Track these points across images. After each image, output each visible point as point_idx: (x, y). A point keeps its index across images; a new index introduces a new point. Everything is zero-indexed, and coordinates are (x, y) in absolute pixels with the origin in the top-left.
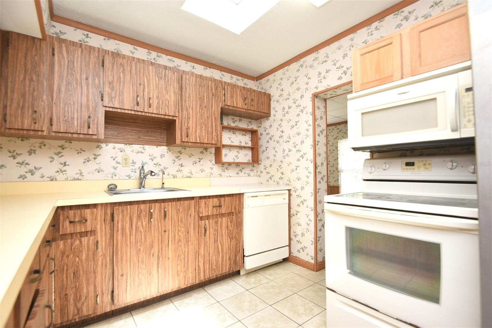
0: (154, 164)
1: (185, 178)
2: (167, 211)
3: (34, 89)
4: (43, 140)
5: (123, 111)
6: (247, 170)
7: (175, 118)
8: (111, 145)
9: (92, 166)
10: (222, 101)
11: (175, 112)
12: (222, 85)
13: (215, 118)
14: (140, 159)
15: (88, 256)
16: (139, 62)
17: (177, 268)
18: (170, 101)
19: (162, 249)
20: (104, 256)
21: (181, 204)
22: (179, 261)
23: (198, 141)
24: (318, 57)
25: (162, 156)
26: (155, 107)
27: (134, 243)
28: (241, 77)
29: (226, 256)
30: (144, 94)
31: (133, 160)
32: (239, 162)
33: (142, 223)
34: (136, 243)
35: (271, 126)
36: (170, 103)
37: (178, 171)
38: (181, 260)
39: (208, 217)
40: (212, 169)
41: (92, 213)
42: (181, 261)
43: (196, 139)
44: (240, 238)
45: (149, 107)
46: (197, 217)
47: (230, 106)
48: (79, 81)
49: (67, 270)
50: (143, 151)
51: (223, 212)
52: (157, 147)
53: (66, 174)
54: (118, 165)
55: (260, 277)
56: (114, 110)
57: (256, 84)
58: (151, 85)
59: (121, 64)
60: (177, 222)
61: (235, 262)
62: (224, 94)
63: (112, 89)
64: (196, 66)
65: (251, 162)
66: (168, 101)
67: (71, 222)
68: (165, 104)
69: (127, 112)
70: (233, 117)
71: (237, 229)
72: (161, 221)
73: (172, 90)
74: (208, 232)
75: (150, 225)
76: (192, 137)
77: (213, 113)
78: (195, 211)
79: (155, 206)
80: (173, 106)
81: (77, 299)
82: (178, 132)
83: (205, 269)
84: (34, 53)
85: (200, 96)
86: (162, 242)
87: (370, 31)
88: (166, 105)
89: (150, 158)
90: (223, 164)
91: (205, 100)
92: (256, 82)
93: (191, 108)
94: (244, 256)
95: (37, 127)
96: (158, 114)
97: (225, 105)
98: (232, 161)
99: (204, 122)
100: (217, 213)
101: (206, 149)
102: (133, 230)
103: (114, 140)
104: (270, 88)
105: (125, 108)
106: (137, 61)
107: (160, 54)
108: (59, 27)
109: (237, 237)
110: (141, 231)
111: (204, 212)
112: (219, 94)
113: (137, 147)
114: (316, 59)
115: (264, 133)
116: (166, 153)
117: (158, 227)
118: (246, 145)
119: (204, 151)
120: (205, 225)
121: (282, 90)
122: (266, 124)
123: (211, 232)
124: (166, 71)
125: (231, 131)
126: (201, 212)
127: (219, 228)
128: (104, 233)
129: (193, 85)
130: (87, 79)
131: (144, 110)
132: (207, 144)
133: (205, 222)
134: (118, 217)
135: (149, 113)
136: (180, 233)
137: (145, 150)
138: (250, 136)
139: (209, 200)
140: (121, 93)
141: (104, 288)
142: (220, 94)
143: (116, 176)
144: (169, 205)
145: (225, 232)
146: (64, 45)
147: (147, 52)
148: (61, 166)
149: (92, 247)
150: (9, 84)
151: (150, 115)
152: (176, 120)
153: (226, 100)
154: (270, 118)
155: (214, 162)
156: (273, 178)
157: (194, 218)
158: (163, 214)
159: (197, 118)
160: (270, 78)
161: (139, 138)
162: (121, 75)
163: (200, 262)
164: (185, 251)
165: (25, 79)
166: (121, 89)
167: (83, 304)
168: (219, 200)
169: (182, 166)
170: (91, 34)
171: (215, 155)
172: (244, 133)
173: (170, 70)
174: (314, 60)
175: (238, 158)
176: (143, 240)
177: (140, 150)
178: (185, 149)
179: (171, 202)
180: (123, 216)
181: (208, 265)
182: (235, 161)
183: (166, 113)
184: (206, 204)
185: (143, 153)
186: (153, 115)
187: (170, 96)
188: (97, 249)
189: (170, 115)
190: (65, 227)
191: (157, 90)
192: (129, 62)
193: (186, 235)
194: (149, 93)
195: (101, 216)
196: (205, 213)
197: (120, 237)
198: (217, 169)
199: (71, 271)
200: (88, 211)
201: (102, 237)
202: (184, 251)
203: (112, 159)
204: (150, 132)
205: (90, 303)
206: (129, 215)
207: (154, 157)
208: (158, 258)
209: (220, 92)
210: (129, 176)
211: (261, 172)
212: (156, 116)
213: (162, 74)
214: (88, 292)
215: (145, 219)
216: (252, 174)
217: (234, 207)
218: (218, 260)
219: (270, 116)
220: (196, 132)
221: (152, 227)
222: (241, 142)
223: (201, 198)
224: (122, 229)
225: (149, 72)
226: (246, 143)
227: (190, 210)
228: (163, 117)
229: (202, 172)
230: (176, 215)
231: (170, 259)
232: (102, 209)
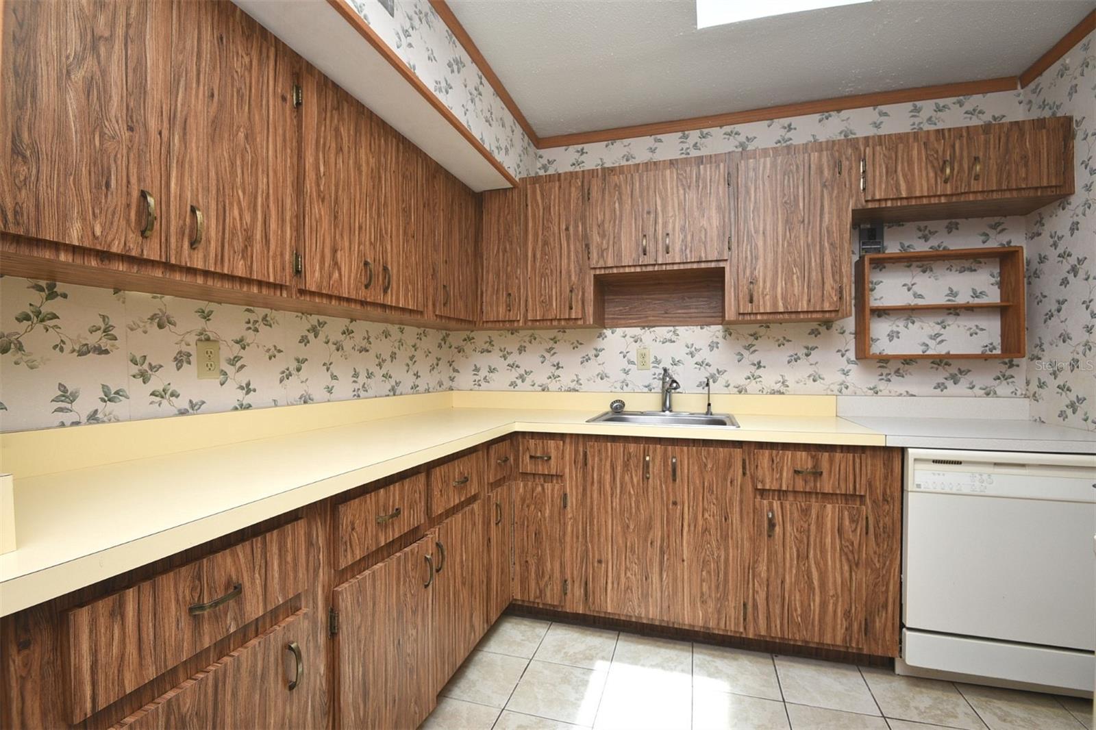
0: (696, 364)
1: (767, 393)
2: (679, 463)
3: (507, 262)
4: (532, 331)
5: (622, 270)
6: (983, 379)
7: (722, 265)
8: (619, 331)
9: (593, 367)
10: (858, 192)
11: (721, 253)
12: (856, 149)
13: (832, 244)
14: (666, 354)
15: (552, 512)
16: (647, 171)
17: (701, 585)
18: (708, 231)
19: (668, 536)
20: (575, 519)
21: (708, 453)
22: (704, 573)
23: (781, 309)
25: (713, 346)
26: (677, 249)
27: (618, 510)
28: (950, 96)
29: (835, 605)
30: (655, 230)
31: (656, 357)
32: (943, 352)
33: (632, 477)
34: (622, 512)
35: (1074, 227)
36: (708, 234)
37: (749, 378)
38: (709, 572)
39: (781, 494)
40: (846, 373)
41: (557, 447)
42: (710, 575)
43: (775, 304)
44: (889, 571)
45: (665, 252)
46: (750, 488)
47: (886, 200)
48: (557, 235)
49: (528, 526)
50: (674, 338)
51: (828, 489)
52: (701, 328)
53: (559, 380)
54: (631, 366)
55: (958, 705)
56: (607, 272)
57: (1021, 98)
58: (670, 208)
59: (616, 185)
60: (701, 491)
61: (867, 628)
62: (864, 172)
63: (603, 236)
64: (796, 121)
65: (998, 351)
66: (705, 230)
67: (531, 457)
68: (697, 238)
69: (627, 270)
70: (922, 224)
71: (878, 545)
72: (666, 482)
73: (714, 205)
74: (778, 529)
75: (645, 485)
76: (764, 302)
77: (825, 232)
78: (744, 474)
79: (655, 450)
80: (715, 238)
81: (540, 575)
82: (730, 293)
83: (771, 614)
84: (506, 213)
85: (785, 199)
86: (668, 522)
88: (700, 240)
89: (688, 350)
90: (884, 360)
91: (801, 205)
92: (1022, 91)
93: (761, 232)
94: (902, 626)
95: (512, 316)
96: (684, 263)
97: (867, 201)
98: (918, 351)
99: (798, 260)
100: (807, 490)
101: (828, 324)
102: (616, 488)
103: (623, 322)
104: (1070, 94)
105: (623, 264)
106: (645, 169)
107: (705, 131)
108: (548, 153)
109: (878, 565)
110: (630, 492)
111: (768, 481)
112: (846, 176)
113: (663, 332)
115: (1052, 254)
116: (720, 340)
117: (662, 492)
118: (977, 301)
119: (823, 329)
120: (771, 510)
122: (1060, 221)
123: (787, 531)
124: (699, 167)
125: (915, 264)
126: (760, 478)
127: (813, 527)
128: (574, 483)
129: (766, 177)
130: (567, 229)
131: (656, 261)
132: (807, 312)
133: (771, 505)
134: (593, 460)
135: (666, 264)
136: (706, 515)
137: (678, 335)
138: (997, 271)
139: (784, 455)
140: (617, 239)
141: (575, 572)
142: (850, 175)
143: (627, 385)
144: (682, 451)
145: (833, 543)
146: (537, 185)
147: (681, 138)
148: (554, 369)
149: (558, 501)
150: (485, 261)
151: (669, 268)
152: (724, 268)
153: (870, 188)
154: (1073, 199)
155: (852, 355)
156: (1082, 409)
157: (741, 488)
158: (670, 469)
159: (776, 253)
160: (1068, 61)
161: (666, 313)
162: (617, 205)
163: (757, 592)
164: (719, 557)
165: (498, 252)
166: (616, 231)
167: (546, 585)
168: (813, 457)
169: (759, 367)
170: (587, 147)
171: (855, 338)
172: (967, 264)
173: (711, 162)
175: (942, 341)
176: (634, 510)
177: (669, 336)
178: (768, 327)
179: (688, 446)
180: (601, 460)
181: (778, 607)
182: (928, 353)
183: (700, 257)
184: (773, 461)
185: (674, 342)
186: (676, 267)
187: (709, 219)
188: (565, 507)
189: (710, 259)
190: (525, 462)
191: (682, 215)
192: (629, 176)
193: (721, 521)
194: (665, 224)
195: (570, 454)
196: (772, 482)
197: (595, 495)
198: (858, 377)
199: (532, 528)
200: (552, 443)
201: (571, 489)
202: (716, 555)
203: (622, 355)
204: (688, 300)
205: (555, 588)
206: (609, 459)
207: (696, 350)
208: (662, 553)
209: (851, 169)
210: (650, 386)
211: (1042, 385)
212: (682, 267)
213: (691, 178)
214: (552, 570)
215: (636, 471)
216: (1003, 389)
217: (864, 481)
218: (810, 605)
219: (1072, 193)
220: (774, 287)
221: (650, 489)
222: (952, 293)
223: (761, 445)
224: (599, 482)
225: (664, 182)
226: (975, 295)
227: (732, 470)
228: (695, 266)
229: (814, 381)
230: (697, 474)
231: (685, 563)
232: (571, 443)
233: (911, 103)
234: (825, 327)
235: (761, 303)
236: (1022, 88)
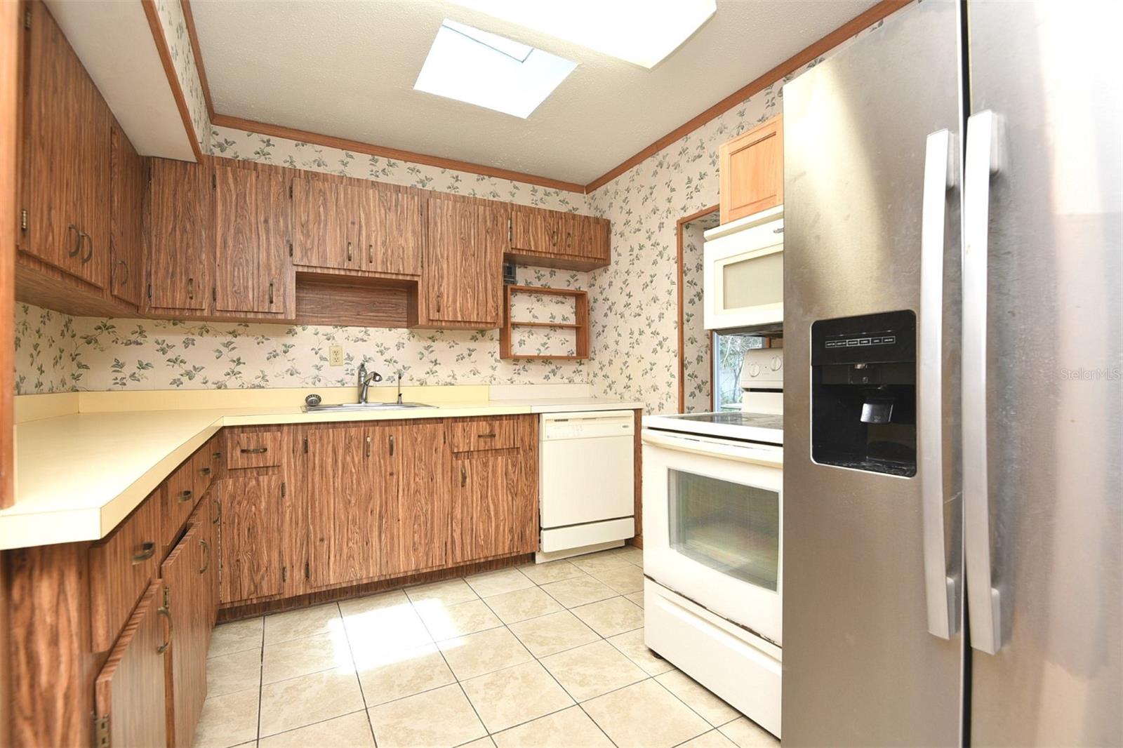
0: (385, 361)
1: (442, 385)
2: (395, 441)
3: (188, 244)
4: (204, 323)
5: (326, 271)
6: (568, 370)
7: (416, 279)
8: (311, 329)
9: (282, 364)
10: (507, 241)
11: (415, 268)
12: (506, 210)
13: (492, 275)
14: (360, 352)
15: (268, 503)
16: (350, 184)
17: (414, 536)
18: (405, 249)
19: (386, 503)
20: (294, 506)
21: (418, 430)
22: (416, 526)
23: (460, 319)
24: (687, 148)
25: (399, 346)
26: (379, 261)
27: (340, 489)
28: (553, 187)
29: (504, 525)
30: (359, 240)
31: (348, 355)
32: (549, 355)
33: (353, 458)
34: (344, 490)
35: (610, 284)
36: (405, 252)
37: (428, 373)
38: (419, 525)
39: (469, 454)
40: (494, 369)
41: (275, 439)
42: (420, 526)
43: (455, 314)
44: (533, 495)
45: (368, 262)
46: (448, 452)
47: (523, 250)
48: (254, 226)
49: (239, 524)
50: (365, 337)
51: (499, 447)
52: (390, 330)
53: (240, 377)
54: (323, 363)
55: (570, 568)
56: (311, 270)
57: (586, 200)
58: (373, 223)
59: (321, 190)
60: (413, 460)
61: (522, 536)
62: (511, 228)
63: (307, 236)
64: (462, 174)
65: (575, 355)
66: (403, 249)
67: (243, 451)
68: (396, 254)
69: (331, 272)
70: (538, 269)
71: (527, 479)
72: (384, 458)
73: (410, 228)
74: (468, 480)
75: (366, 463)
76: (448, 312)
77: (487, 266)
78: (445, 442)
79: (374, 431)
80: (411, 257)
81: (255, 569)
82: (422, 303)
83: (465, 544)
84: (186, 187)
85: (462, 236)
86: (386, 491)
87: (770, 97)
88: (399, 256)
89: (378, 349)
90: (517, 359)
91: (473, 242)
92: (586, 196)
93: (445, 258)
94: (540, 529)
95: (194, 304)
96: (384, 273)
97: (512, 248)
98: (535, 353)
99: (471, 283)
100: (487, 448)
101: (482, 332)
102: (338, 470)
103: (315, 320)
104: (609, 207)
105: (328, 266)
106: (348, 183)
107: (393, 161)
108: (225, 133)
109: (527, 493)
110: (351, 471)
111: (461, 445)
112: (500, 228)
113: (355, 331)
114: (684, 151)
115: (600, 298)
116: (406, 341)
117: (380, 467)
118: (565, 323)
120: (464, 467)
121: (629, 213)
122: (603, 279)
123: (474, 481)
124: (398, 194)
125: (534, 295)
126: (456, 445)
127: (490, 475)
128: (292, 472)
129: (448, 217)
130: (266, 221)
131: (360, 267)
132: (476, 322)
133: (463, 463)
134: (315, 447)
135: (369, 272)
136: (417, 479)
137: (369, 335)
138: (574, 305)
139: (471, 424)
140: (322, 241)
141: (294, 557)
142: (502, 228)
143: (319, 381)
144: (397, 430)
145: (502, 483)
146: (229, 168)
147: (370, 160)
148: (233, 365)
149: (276, 492)
150: (154, 239)
151: (371, 275)
152: (417, 282)
153: (514, 240)
154: (610, 267)
155: (497, 356)
156: (614, 387)
157: (443, 454)
158: (388, 446)
159: (456, 276)
160: (609, 187)
161: (359, 315)
162: (322, 209)
163: (455, 530)
164: (427, 510)
165: (174, 229)
166: (321, 234)
167: (263, 578)
168: (490, 425)
169: (436, 364)
170: (274, 140)
171: (500, 344)
172: (560, 299)
173: (407, 193)
174: (681, 153)
175: (548, 347)
176: (355, 486)
177: (360, 336)
178: (442, 332)
179: (402, 425)
180: (322, 446)
181: (469, 538)
182: (541, 355)
183: (399, 270)
184: (464, 430)
185: (365, 341)
186: (377, 276)
187: (406, 240)
188: (283, 496)
189: (406, 273)
190: (235, 458)
191: (383, 231)
192: (334, 185)
193: (428, 482)
194: (368, 237)
195: (288, 443)
196: (464, 447)
197: (317, 479)
198: (504, 370)
199: (245, 525)
200: (268, 436)
201: (289, 477)
202: (424, 509)
203: (314, 352)
204: (377, 304)
205: (273, 578)
206: (331, 444)
207: (385, 348)
208: (381, 517)
209: (503, 224)
210: (341, 381)
211: (595, 375)
212: (383, 276)
213: (391, 201)
214: (270, 561)
215: (357, 451)
216: (577, 378)
217: (519, 438)
218: (489, 530)
219: (610, 264)
220: (455, 301)
221: (370, 466)
222: (553, 317)
223: (455, 419)
224: (321, 466)
225: (367, 199)
226: (564, 319)
227: (436, 440)
228: (394, 277)
229: (474, 374)
230: (409, 448)
231: (400, 522)
232: (289, 433)
233: (532, 185)
234: (480, 335)
235: (446, 313)
236: (587, 193)
